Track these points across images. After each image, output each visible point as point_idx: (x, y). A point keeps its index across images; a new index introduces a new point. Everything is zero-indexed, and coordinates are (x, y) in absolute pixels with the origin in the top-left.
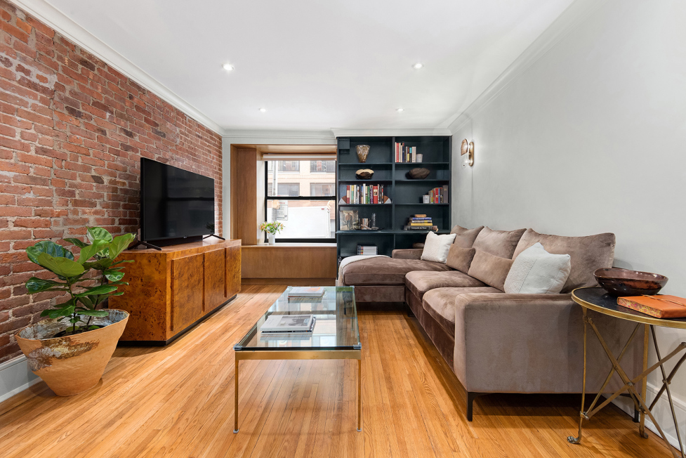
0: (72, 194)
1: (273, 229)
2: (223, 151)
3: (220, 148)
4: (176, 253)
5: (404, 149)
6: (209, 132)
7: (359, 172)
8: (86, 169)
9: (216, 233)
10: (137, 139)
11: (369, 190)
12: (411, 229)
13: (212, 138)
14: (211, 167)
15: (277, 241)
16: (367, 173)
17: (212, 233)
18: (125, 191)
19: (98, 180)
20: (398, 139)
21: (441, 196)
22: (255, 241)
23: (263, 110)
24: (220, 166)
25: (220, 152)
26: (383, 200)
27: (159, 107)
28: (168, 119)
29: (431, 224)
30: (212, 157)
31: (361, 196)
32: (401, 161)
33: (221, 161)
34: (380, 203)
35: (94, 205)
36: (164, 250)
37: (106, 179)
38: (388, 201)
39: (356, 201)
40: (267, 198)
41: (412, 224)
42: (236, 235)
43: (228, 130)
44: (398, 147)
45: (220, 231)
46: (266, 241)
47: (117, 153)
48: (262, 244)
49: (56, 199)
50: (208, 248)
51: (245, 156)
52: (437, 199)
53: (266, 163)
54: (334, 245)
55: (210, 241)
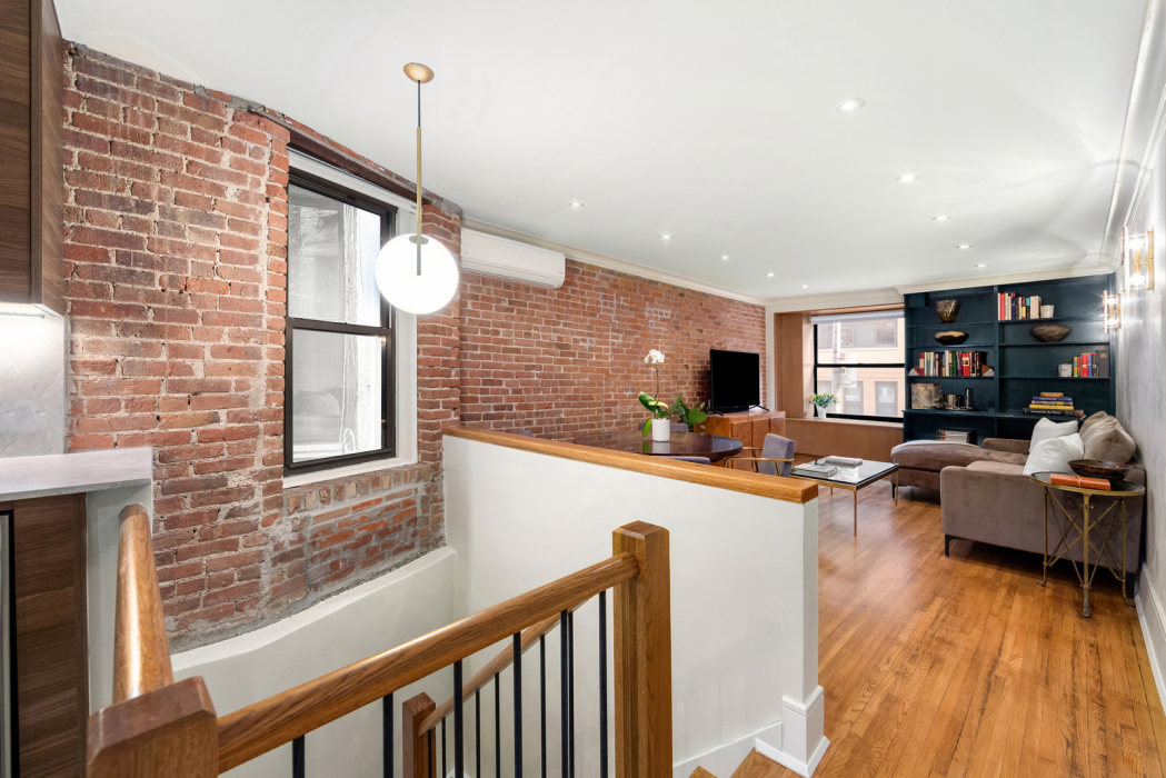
0: (676, 378)
1: (824, 402)
2: (766, 321)
3: (764, 318)
4: (735, 418)
5: (1014, 300)
6: (754, 306)
7: (939, 335)
8: (682, 361)
9: (761, 404)
10: (705, 333)
11: (954, 358)
12: (1029, 413)
13: (756, 312)
14: (755, 339)
15: (829, 415)
16: (952, 337)
17: (757, 404)
18: (699, 372)
19: (687, 367)
20: (1003, 288)
21: (1095, 366)
22: (802, 414)
23: (805, 287)
24: (764, 336)
25: (764, 323)
26: (980, 371)
27: (717, 303)
28: (723, 309)
29: (1072, 408)
30: (756, 331)
31: (941, 366)
32: (1008, 317)
33: (764, 332)
34: (974, 375)
35: (685, 383)
36: (726, 416)
37: (690, 366)
38: (989, 373)
39: (933, 372)
40: (817, 365)
41: (1032, 406)
42: (780, 407)
43: (772, 300)
44: (1003, 300)
45: (764, 402)
46: (816, 414)
47: (695, 347)
48: (810, 417)
49: (671, 381)
50: (756, 417)
51: (790, 323)
52: (1083, 370)
53: (816, 326)
54: (901, 425)
55: (755, 410)
